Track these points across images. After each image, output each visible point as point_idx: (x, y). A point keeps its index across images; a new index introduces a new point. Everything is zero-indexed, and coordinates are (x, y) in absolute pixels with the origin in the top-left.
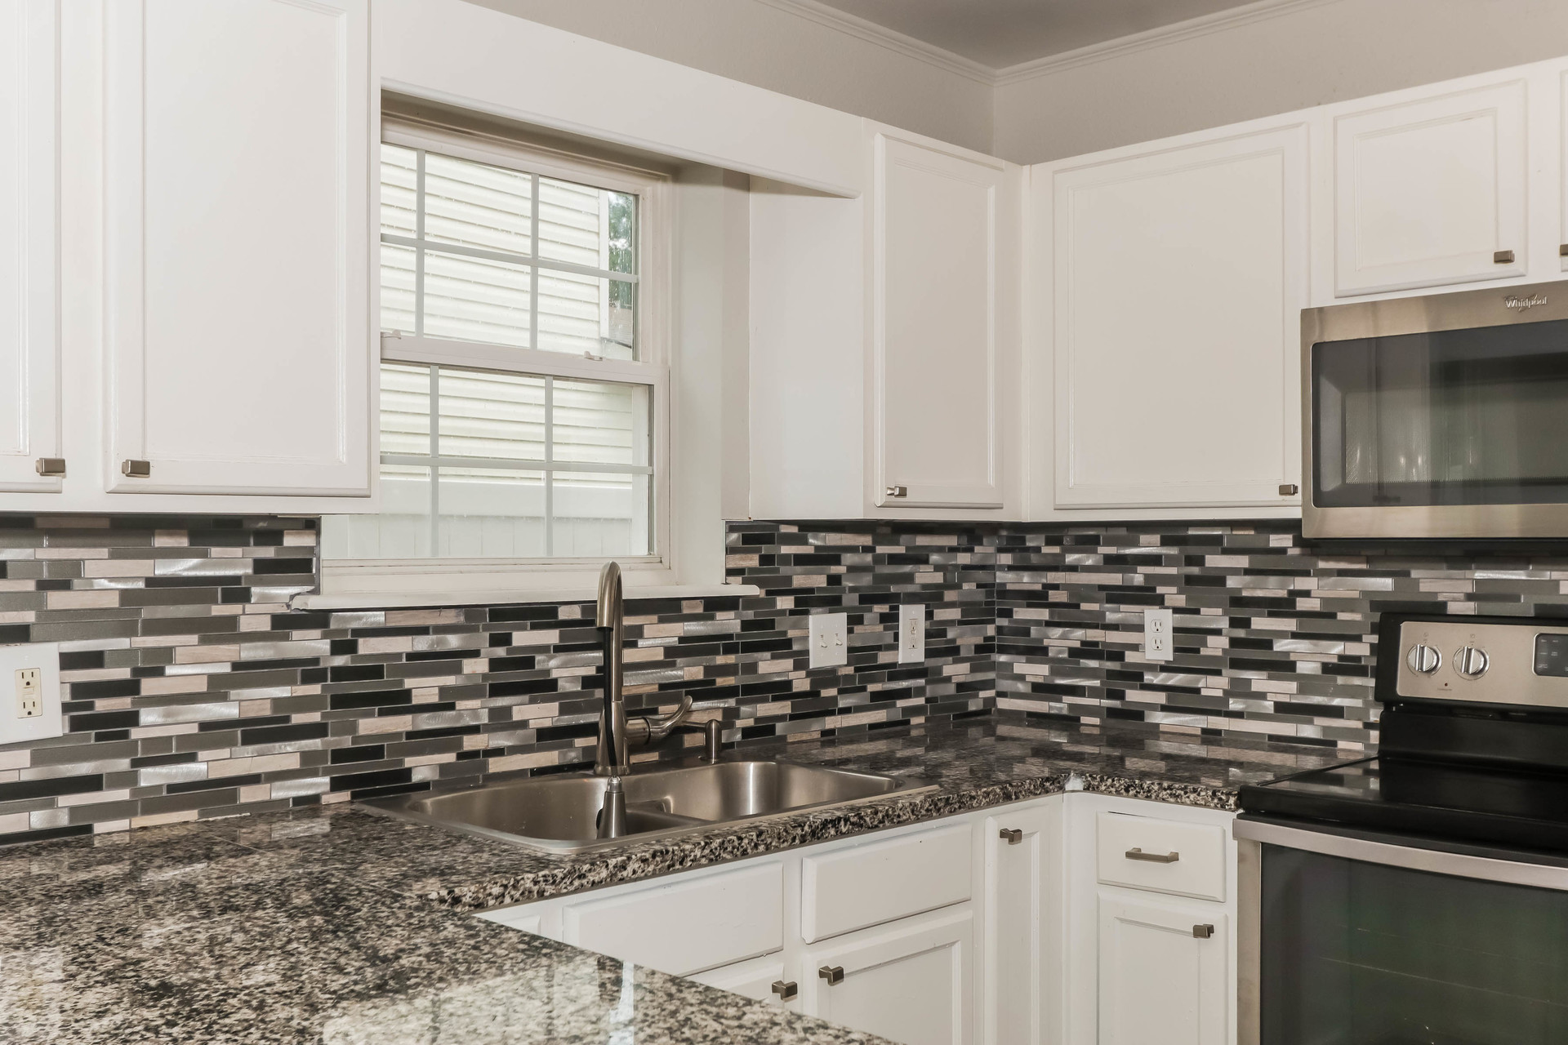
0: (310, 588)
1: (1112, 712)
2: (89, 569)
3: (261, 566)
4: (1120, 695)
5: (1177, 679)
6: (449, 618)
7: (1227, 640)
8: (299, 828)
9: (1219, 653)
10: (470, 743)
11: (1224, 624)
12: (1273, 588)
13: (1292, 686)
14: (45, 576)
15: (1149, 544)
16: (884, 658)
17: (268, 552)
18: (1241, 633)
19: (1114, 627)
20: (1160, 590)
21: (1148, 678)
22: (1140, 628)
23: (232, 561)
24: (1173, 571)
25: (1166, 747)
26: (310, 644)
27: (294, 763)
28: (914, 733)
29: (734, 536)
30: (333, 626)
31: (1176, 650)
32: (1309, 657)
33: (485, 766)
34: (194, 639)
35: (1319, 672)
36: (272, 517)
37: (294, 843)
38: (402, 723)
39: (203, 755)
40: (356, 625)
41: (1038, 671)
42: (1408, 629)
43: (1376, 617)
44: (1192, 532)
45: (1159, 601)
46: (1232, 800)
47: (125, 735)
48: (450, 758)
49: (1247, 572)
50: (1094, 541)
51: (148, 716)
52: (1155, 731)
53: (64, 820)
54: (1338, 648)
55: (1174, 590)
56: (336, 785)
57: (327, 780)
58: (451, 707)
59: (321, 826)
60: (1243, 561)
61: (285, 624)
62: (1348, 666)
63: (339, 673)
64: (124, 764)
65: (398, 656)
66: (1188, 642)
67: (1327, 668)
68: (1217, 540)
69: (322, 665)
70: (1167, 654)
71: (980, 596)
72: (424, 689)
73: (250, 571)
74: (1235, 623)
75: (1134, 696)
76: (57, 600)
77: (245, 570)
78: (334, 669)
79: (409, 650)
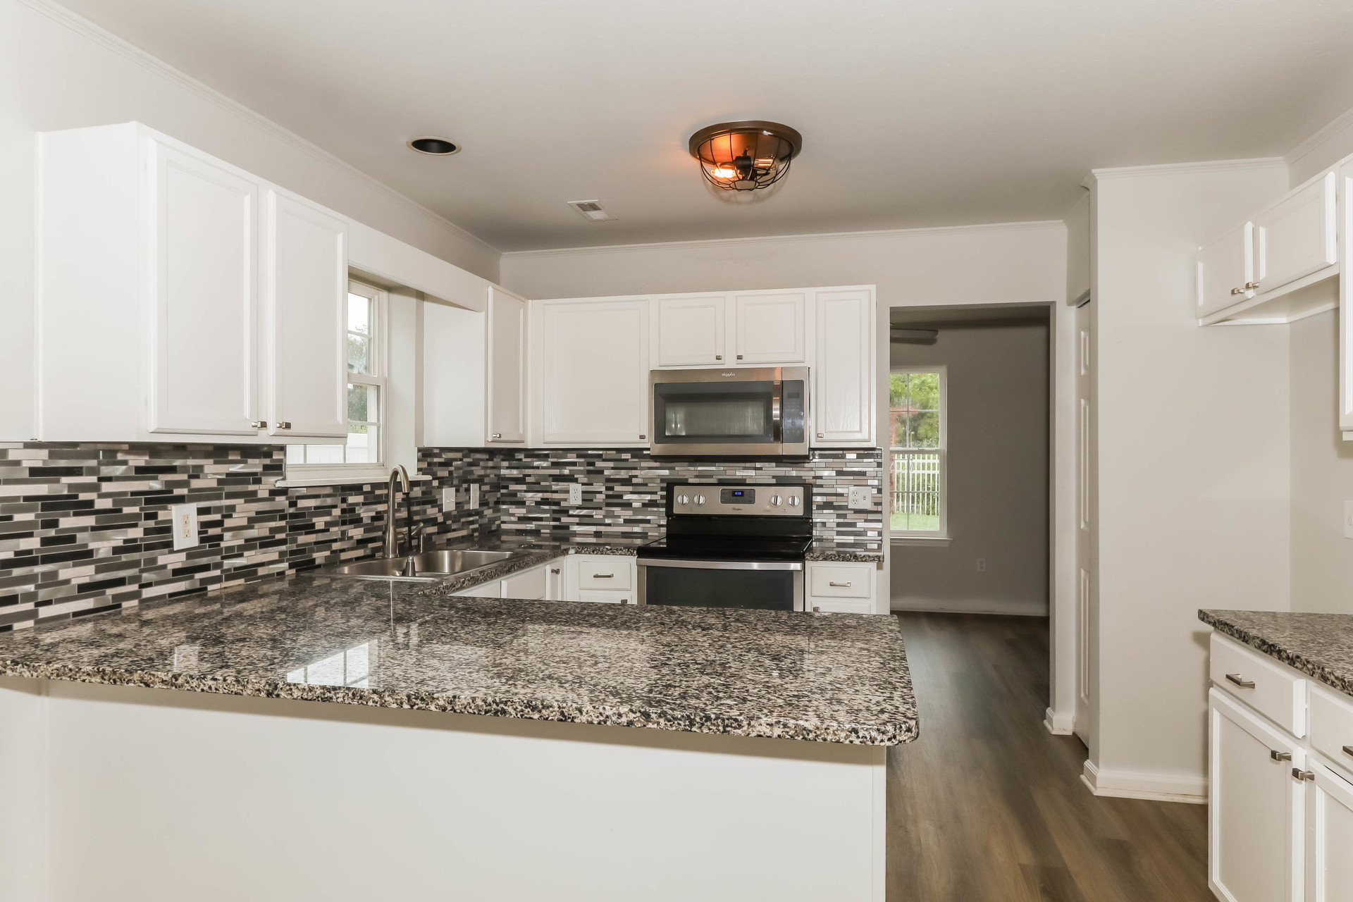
0: (281, 478)
1: (555, 527)
2: (207, 469)
3: (266, 467)
4: (559, 520)
5: (584, 512)
6: (328, 491)
7: (604, 496)
8: (277, 586)
9: (601, 501)
10: (335, 546)
11: (603, 489)
12: (623, 474)
13: (631, 513)
14: (191, 473)
15: (572, 458)
16: (466, 507)
17: (267, 461)
18: (611, 493)
19: (556, 492)
20: (576, 476)
21: (571, 512)
22: (567, 492)
23: (255, 465)
24: (582, 468)
25: (578, 539)
26: (282, 501)
27: (275, 556)
28: (476, 539)
29: (420, 454)
30: (289, 494)
31: (583, 500)
32: (637, 500)
33: (339, 557)
34: (242, 501)
35: (641, 506)
36: (269, 446)
37: (275, 593)
38: (312, 538)
39: (246, 554)
40: (297, 494)
41: (521, 512)
42: (676, 488)
43: (665, 485)
44: (590, 452)
45: (576, 481)
46: (635, 552)
47: (219, 545)
48: (328, 553)
49: (613, 468)
50: (547, 456)
51: (227, 535)
52: (575, 534)
53: (198, 586)
54: (649, 497)
55: (582, 476)
56: (291, 567)
57: (287, 564)
58: (328, 530)
59: (284, 585)
60: (611, 464)
61: (274, 493)
62: (652, 504)
63: (293, 516)
64: (218, 558)
65: (310, 508)
66: (588, 497)
67: (644, 505)
68: (600, 456)
69: (286, 512)
70: (579, 502)
71: (495, 480)
72: (320, 522)
73: (261, 469)
74: (607, 489)
75: (565, 520)
76: (195, 484)
77: (259, 470)
78: (291, 514)
79: (314, 505)
